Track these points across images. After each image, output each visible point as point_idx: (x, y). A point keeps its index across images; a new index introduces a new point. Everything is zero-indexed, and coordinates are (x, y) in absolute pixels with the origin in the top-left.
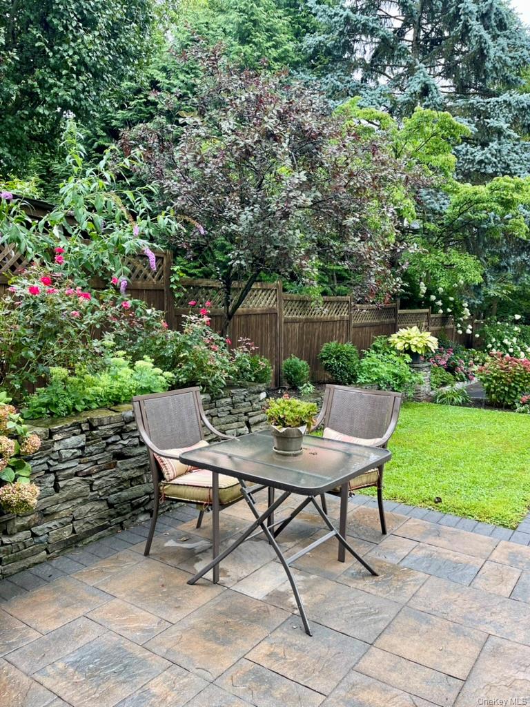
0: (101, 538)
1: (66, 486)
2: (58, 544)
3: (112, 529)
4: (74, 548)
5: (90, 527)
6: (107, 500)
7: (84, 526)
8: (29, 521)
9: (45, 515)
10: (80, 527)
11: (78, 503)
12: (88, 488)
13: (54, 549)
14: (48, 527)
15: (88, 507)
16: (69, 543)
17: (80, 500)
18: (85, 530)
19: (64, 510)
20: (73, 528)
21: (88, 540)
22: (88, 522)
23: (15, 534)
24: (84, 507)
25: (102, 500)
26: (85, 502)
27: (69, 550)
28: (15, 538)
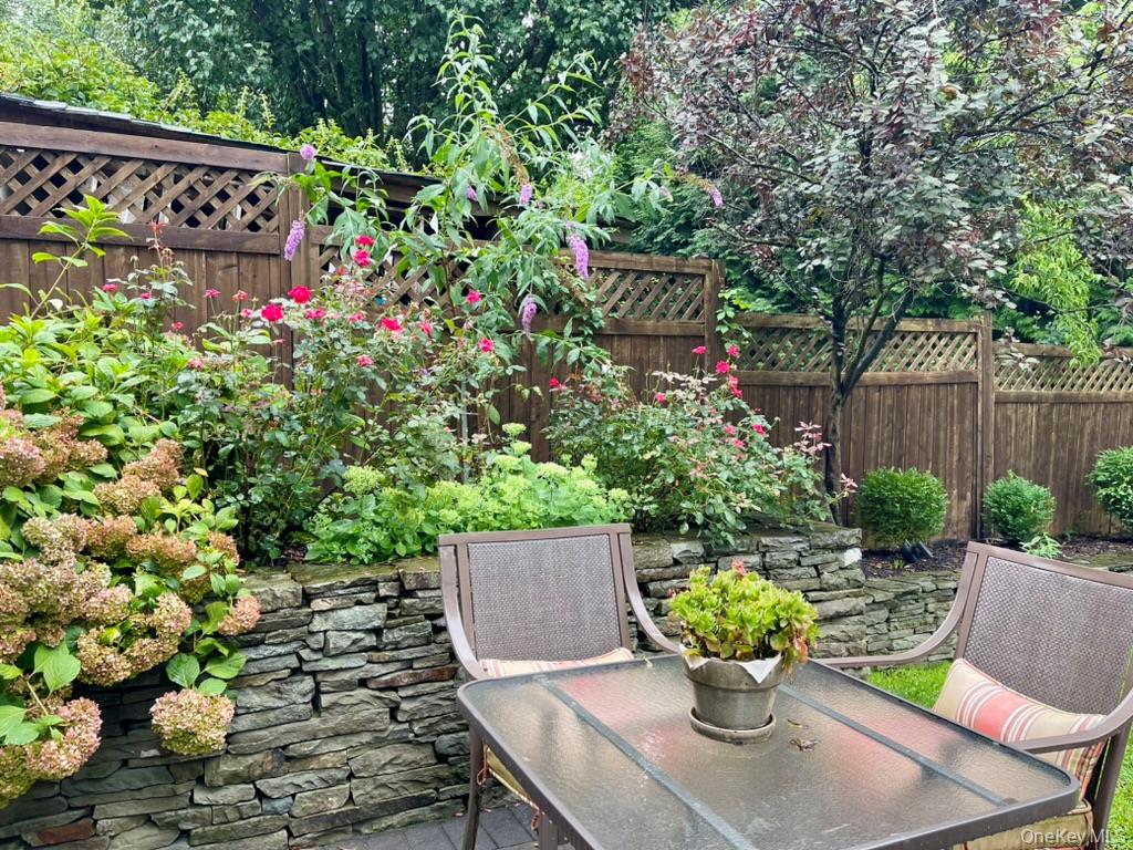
0: (413, 823)
1: (335, 704)
2: (312, 821)
3: (442, 808)
4: (350, 836)
5: (390, 795)
6: (433, 743)
7: (376, 792)
8: (249, 767)
9: (287, 758)
10: (364, 792)
11: (362, 744)
12: (388, 716)
13: (304, 830)
14: (292, 783)
15: (385, 754)
16: (338, 822)
17: (366, 738)
18: (377, 801)
19: (333, 753)
20: (351, 794)
21: (384, 823)
22: (384, 785)
23: (220, 787)
24: (378, 752)
25: (421, 744)
26: (378, 743)
27: (339, 837)
28: (218, 797)
